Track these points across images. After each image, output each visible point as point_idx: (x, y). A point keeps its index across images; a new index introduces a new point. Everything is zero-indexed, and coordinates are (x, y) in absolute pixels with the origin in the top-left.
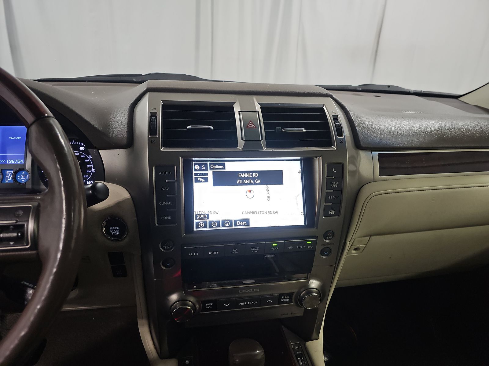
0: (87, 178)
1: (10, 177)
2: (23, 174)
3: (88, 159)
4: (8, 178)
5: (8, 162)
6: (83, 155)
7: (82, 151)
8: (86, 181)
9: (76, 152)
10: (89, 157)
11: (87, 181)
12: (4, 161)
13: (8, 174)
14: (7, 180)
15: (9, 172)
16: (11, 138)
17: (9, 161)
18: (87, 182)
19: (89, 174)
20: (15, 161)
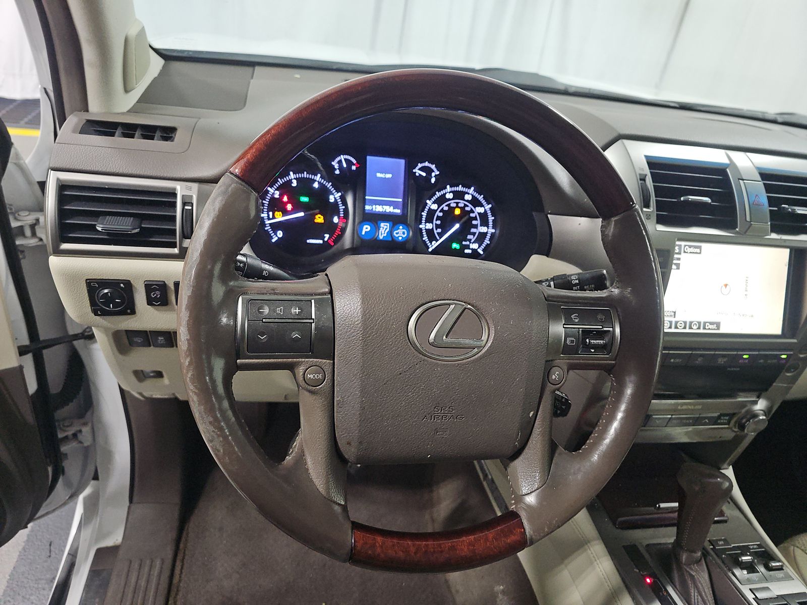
1: (385, 231)
2: (401, 229)
3: (474, 212)
4: (383, 233)
5: (375, 209)
6: (468, 206)
7: (467, 201)
8: (470, 243)
9: (460, 203)
10: (476, 210)
13: (383, 228)
14: (381, 236)
15: (384, 225)
16: (379, 175)
18: (471, 245)
19: (474, 234)
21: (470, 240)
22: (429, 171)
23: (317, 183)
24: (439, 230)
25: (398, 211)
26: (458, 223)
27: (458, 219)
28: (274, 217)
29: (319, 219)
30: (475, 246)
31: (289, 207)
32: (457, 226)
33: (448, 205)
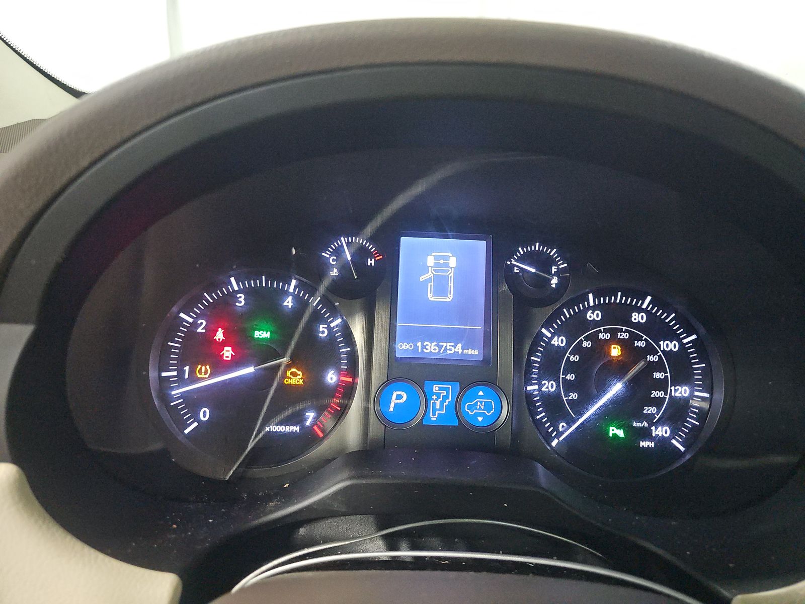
0: (652, 416)
1: (442, 403)
2: (481, 397)
3: (655, 352)
4: (438, 407)
5: (422, 349)
6: (640, 339)
7: (638, 326)
8: (650, 426)
9: (621, 330)
10: (659, 346)
11: (651, 424)
12: (411, 346)
13: (438, 395)
14: (434, 414)
15: (440, 389)
17: (424, 347)
18: (653, 428)
19: (658, 403)
20: (440, 347)
21: (649, 418)
22: (544, 263)
23: (290, 299)
24: (574, 396)
25: (475, 353)
26: (620, 379)
27: (618, 369)
28: (193, 379)
29: (295, 378)
30: (662, 431)
31: (228, 352)
32: (617, 388)
33: (593, 338)
